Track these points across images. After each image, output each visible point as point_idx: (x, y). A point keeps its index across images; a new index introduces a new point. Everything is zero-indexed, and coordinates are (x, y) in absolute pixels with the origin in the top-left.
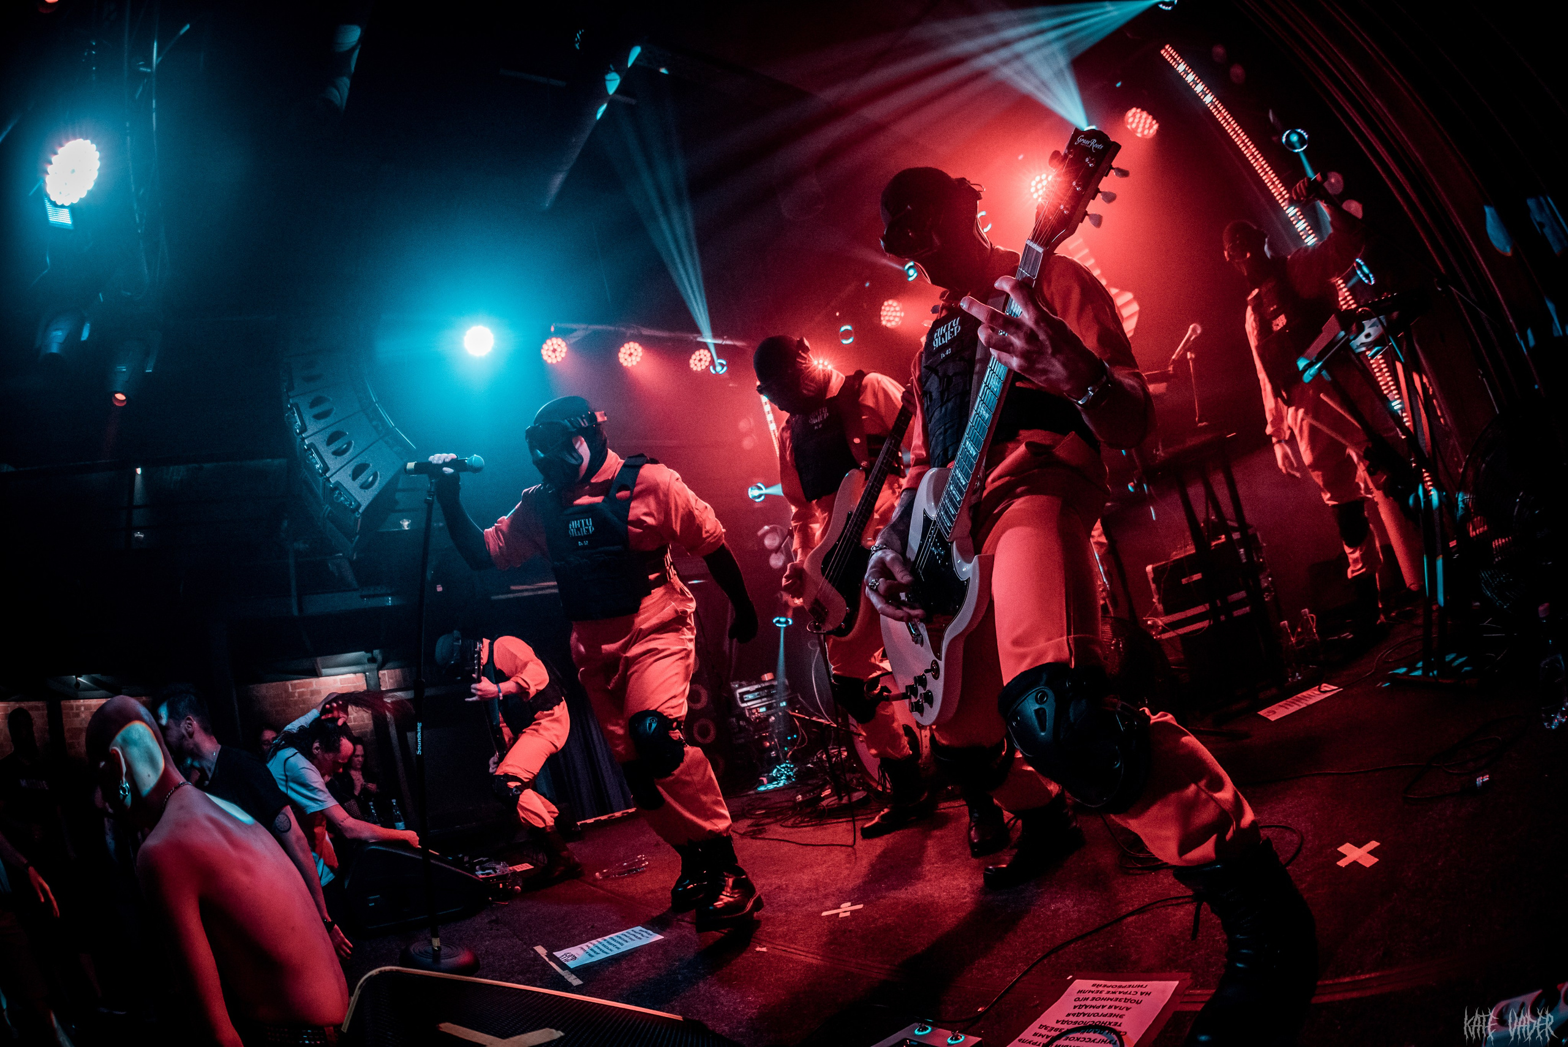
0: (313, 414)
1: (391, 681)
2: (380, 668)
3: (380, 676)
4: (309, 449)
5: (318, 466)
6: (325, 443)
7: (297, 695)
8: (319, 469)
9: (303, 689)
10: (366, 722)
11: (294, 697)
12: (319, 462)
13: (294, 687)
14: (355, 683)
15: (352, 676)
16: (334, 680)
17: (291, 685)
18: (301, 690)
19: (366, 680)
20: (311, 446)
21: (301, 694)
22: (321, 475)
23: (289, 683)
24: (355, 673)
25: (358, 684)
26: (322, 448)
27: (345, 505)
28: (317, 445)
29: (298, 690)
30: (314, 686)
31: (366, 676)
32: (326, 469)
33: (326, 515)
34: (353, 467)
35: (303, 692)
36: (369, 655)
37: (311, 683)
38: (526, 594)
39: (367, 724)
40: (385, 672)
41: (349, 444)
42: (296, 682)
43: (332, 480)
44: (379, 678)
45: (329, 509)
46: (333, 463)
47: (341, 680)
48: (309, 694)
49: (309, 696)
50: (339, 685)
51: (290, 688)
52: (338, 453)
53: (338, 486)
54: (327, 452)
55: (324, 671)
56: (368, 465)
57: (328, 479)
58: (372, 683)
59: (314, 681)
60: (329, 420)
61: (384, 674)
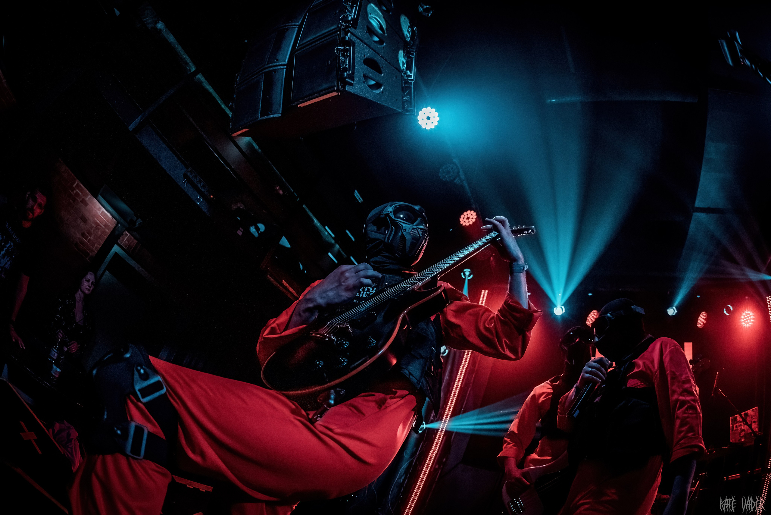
1: (127, 242)
3: (124, 233)
7: (75, 192)
9: (80, 193)
10: (94, 249)
11: (73, 191)
13: (78, 186)
14: (108, 222)
15: (110, 216)
16: (100, 207)
17: (78, 184)
18: (79, 192)
19: (115, 227)
21: (77, 194)
23: (77, 182)
24: (113, 217)
25: (109, 224)
29: (77, 190)
30: (87, 199)
31: (117, 225)
35: (79, 194)
37: (87, 195)
39: (93, 251)
40: (129, 234)
42: (82, 185)
44: (122, 234)
47: (103, 212)
48: (81, 199)
49: (79, 200)
50: (99, 213)
51: (75, 185)
55: (100, 197)
58: (117, 233)
59: (90, 196)
61: (127, 235)
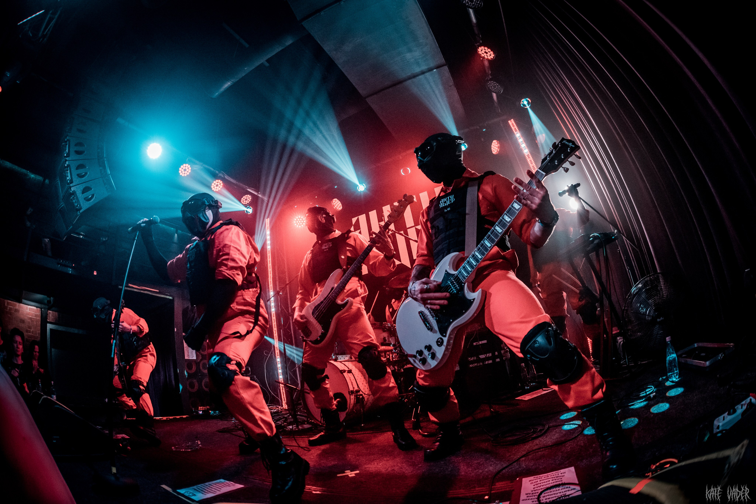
0: (75, 149)
2: (49, 309)
3: (48, 313)
4: (67, 167)
5: (68, 178)
6: (75, 168)
8: (68, 180)
12: (69, 176)
14: (36, 312)
15: (35, 308)
20: (69, 166)
22: (68, 184)
24: (37, 307)
26: (73, 170)
27: (74, 205)
28: (71, 166)
31: (42, 311)
32: (71, 182)
33: (60, 208)
34: (84, 187)
36: (49, 299)
38: (135, 290)
41: (86, 173)
43: (72, 189)
44: (47, 314)
45: (63, 205)
46: (76, 180)
47: (30, 308)
52: (80, 176)
53: (74, 193)
54: (75, 172)
56: (91, 189)
57: (70, 187)
60: (81, 157)
61: (50, 313)
